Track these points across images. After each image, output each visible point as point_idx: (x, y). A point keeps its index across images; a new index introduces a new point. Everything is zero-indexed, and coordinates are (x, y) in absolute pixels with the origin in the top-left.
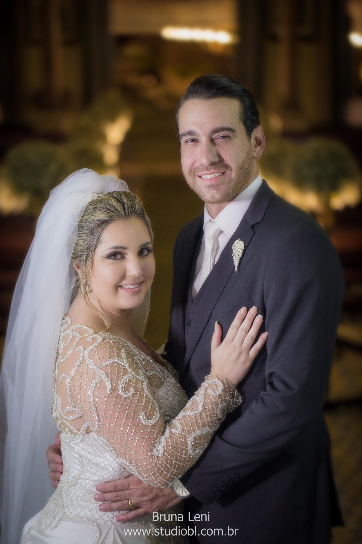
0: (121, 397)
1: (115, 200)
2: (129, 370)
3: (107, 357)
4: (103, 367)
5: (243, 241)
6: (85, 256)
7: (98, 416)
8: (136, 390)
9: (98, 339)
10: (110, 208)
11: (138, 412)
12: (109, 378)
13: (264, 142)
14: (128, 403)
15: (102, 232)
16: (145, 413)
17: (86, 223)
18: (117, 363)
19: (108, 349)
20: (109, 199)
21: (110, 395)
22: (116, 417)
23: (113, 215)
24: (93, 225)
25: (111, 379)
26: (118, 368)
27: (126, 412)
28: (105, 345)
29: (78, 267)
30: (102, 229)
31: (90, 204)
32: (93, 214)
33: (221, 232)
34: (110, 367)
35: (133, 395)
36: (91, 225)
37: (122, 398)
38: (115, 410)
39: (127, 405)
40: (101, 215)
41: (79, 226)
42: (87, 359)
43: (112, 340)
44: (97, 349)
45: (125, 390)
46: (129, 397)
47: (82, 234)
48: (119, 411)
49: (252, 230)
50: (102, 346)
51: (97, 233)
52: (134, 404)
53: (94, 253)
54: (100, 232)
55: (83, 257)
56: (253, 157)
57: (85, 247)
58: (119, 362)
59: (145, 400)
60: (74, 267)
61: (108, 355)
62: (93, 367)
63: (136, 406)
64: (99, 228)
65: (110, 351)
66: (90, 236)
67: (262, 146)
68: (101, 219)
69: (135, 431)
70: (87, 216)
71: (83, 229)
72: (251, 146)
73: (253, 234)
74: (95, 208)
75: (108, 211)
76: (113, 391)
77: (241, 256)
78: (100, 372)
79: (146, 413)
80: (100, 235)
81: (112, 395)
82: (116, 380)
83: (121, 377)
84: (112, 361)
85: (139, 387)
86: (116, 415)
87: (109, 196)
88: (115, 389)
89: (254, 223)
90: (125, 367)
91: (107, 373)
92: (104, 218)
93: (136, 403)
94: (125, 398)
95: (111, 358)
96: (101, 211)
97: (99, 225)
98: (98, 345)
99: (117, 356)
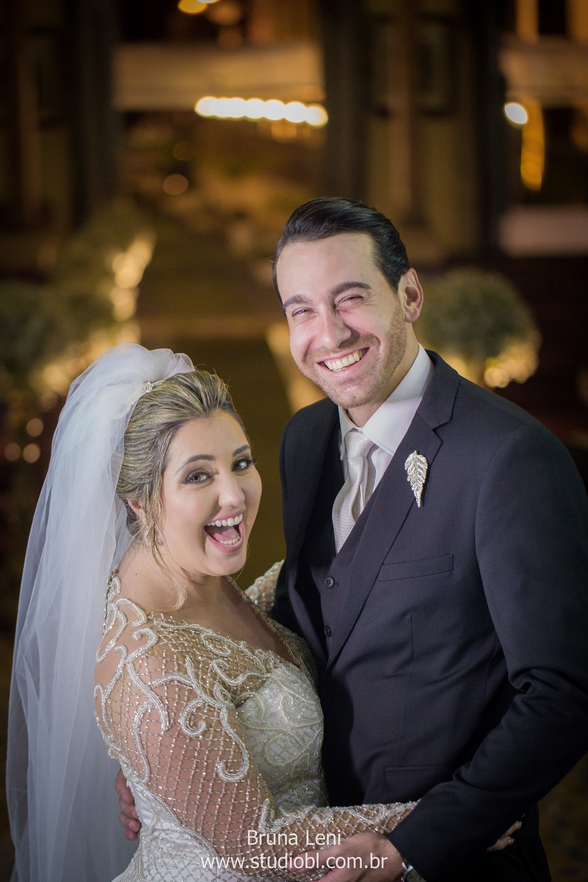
0: (185, 737)
1: (184, 388)
2: (199, 692)
3: (162, 671)
4: (156, 687)
5: (424, 456)
6: (148, 486)
7: (149, 763)
8: (209, 726)
9: (150, 638)
10: (179, 403)
11: (213, 761)
12: (164, 705)
13: (421, 295)
14: (197, 746)
15: (170, 442)
16: (224, 762)
17: (141, 432)
18: (179, 682)
19: (163, 658)
20: (174, 387)
21: (166, 733)
22: (179, 768)
23: (185, 413)
24: (153, 433)
25: (168, 708)
26: (180, 690)
27: (195, 761)
28: (160, 651)
29: (136, 504)
30: (169, 437)
31: (142, 400)
32: (151, 416)
33: (374, 447)
34: (167, 687)
35: (204, 733)
36: (150, 434)
37: (187, 739)
38: (176, 757)
39: (196, 750)
40: (164, 416)
41: (127, 439)
42: (129, 671)
43: (171, 640)
44: (147, 657)
45: (191, 725)
46: (197, 737)
47: (138, 451)
48: (183, 759)
49: (435, 436)
50: (155, 652)
51: (163, 446)
52: (206, 749)
53: (163, 479)
54: (167, 442)
55: (145, 488)
56: (406, 320)
57: (147, 471)
58: (182, 679)
59: (224, 741)
60: (130, 505)
61: (164, 667)
62: (140, 685)
63: (209, 751)
64: (164, 437)
65: (167, 661)
66: (150, 452)
67: (418, 300)
68: (166, 422)
69: (212, 791)
70: (142, 421)
71: (138, 442)
72: (400, 302)
73: (440, 444)
74: (152, 406)
75: (176, 407)
76: (172, 727)
77: (424, 481)
78: (150, 695)
79: (226, 763)
80: (168, 447)
81: (170, 733)
82: (176, 709)
83: (185, 703)
84: (170, 678)
85: (213, 720)
86: (178, 766)
87: (172, 384)
88: (175, 723)
89: (437, 425)
90: (191, 687)
91: (162, 697)
92: (170, 421)
93: (209, 747)
94: (191, 739)
95: (169, 672)
96: (165, 410)
97: (162, 432)
98: (149, 650)
99: (179, 670)
